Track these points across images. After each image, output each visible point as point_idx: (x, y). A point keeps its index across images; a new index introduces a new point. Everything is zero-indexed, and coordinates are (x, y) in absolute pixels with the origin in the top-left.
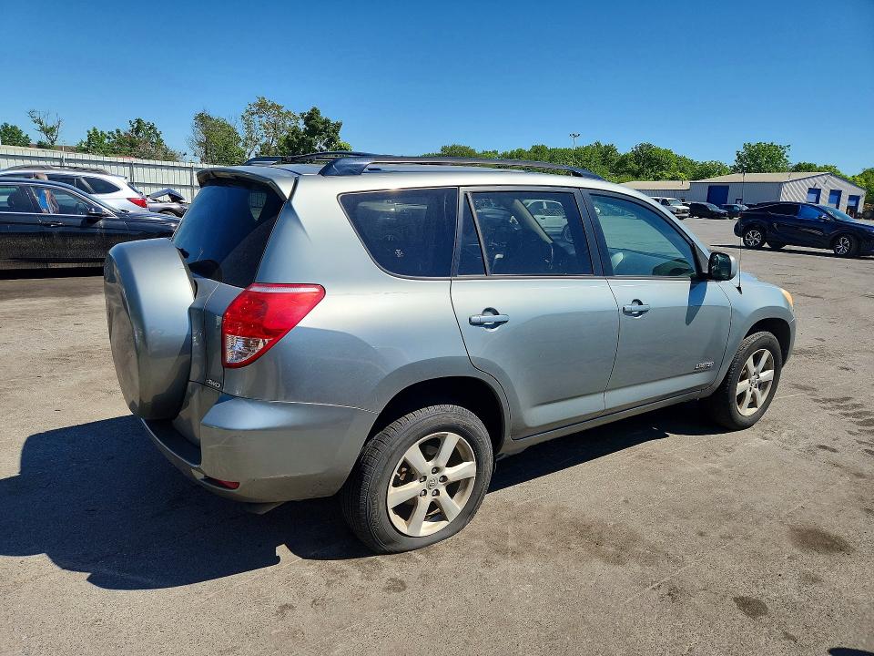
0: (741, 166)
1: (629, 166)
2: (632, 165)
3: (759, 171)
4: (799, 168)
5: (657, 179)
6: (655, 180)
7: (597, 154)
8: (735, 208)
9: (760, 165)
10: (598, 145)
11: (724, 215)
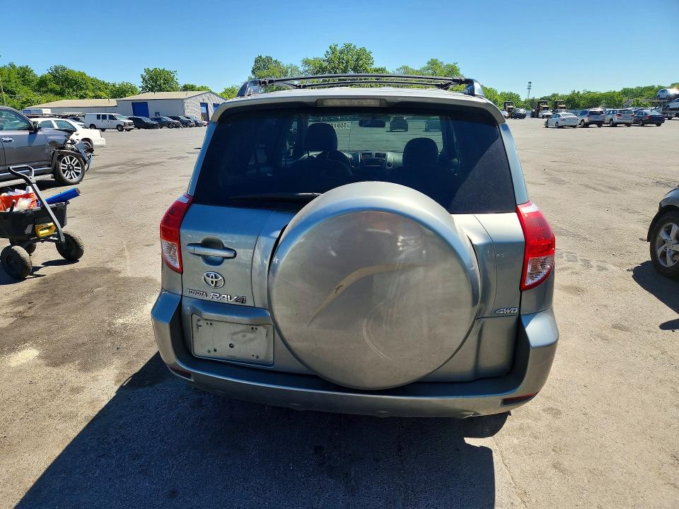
0: (147, 86)
1: (49, 87)
2: (52, 85)
3: (161, 90)
4: (186, 88)
5: (82, 97)
6: (80, 98)
7: (14, 75)
8: (162, 120)
9: (160, 85)
10: (14, 67)
11: (156, 125)
